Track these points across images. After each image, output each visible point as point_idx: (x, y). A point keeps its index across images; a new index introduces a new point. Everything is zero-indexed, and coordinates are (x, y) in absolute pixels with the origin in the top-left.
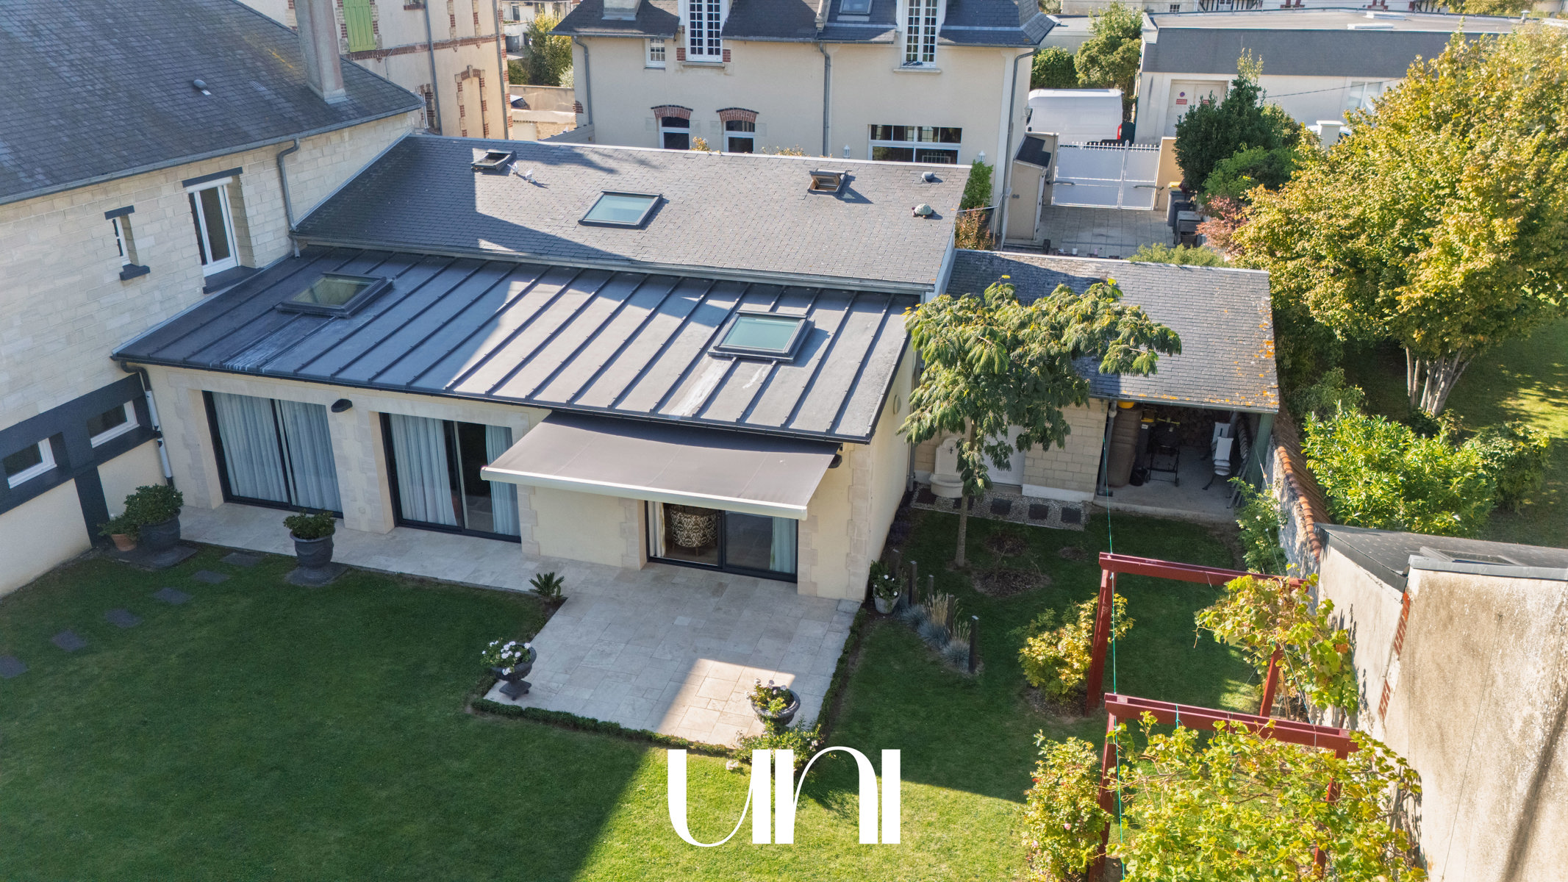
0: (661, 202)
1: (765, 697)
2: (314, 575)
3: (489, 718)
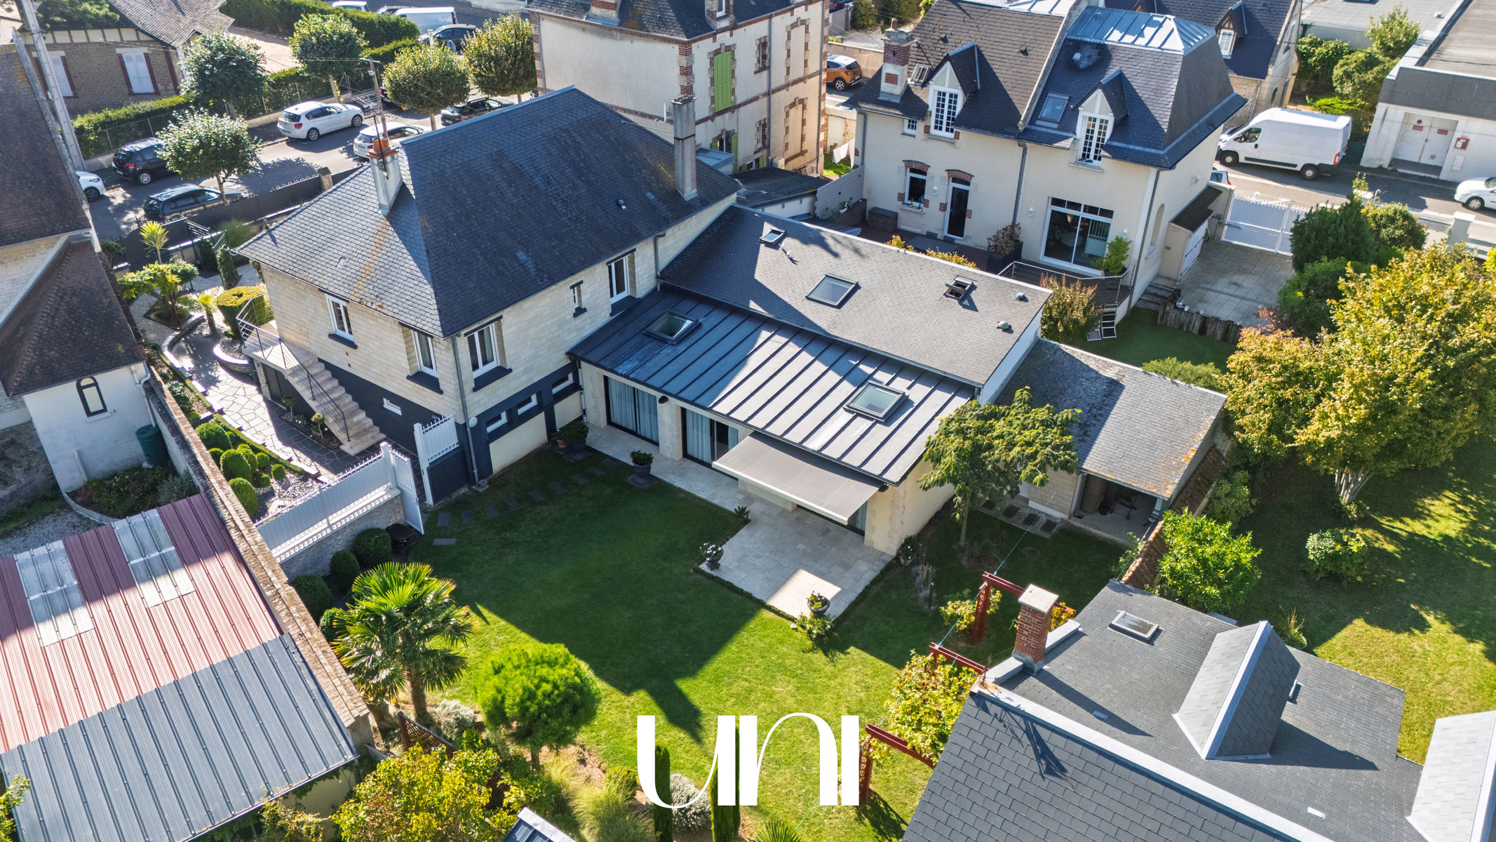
0: (857, 287)
1: (814, 600)
2: (641, 481)
3: (699, 577)
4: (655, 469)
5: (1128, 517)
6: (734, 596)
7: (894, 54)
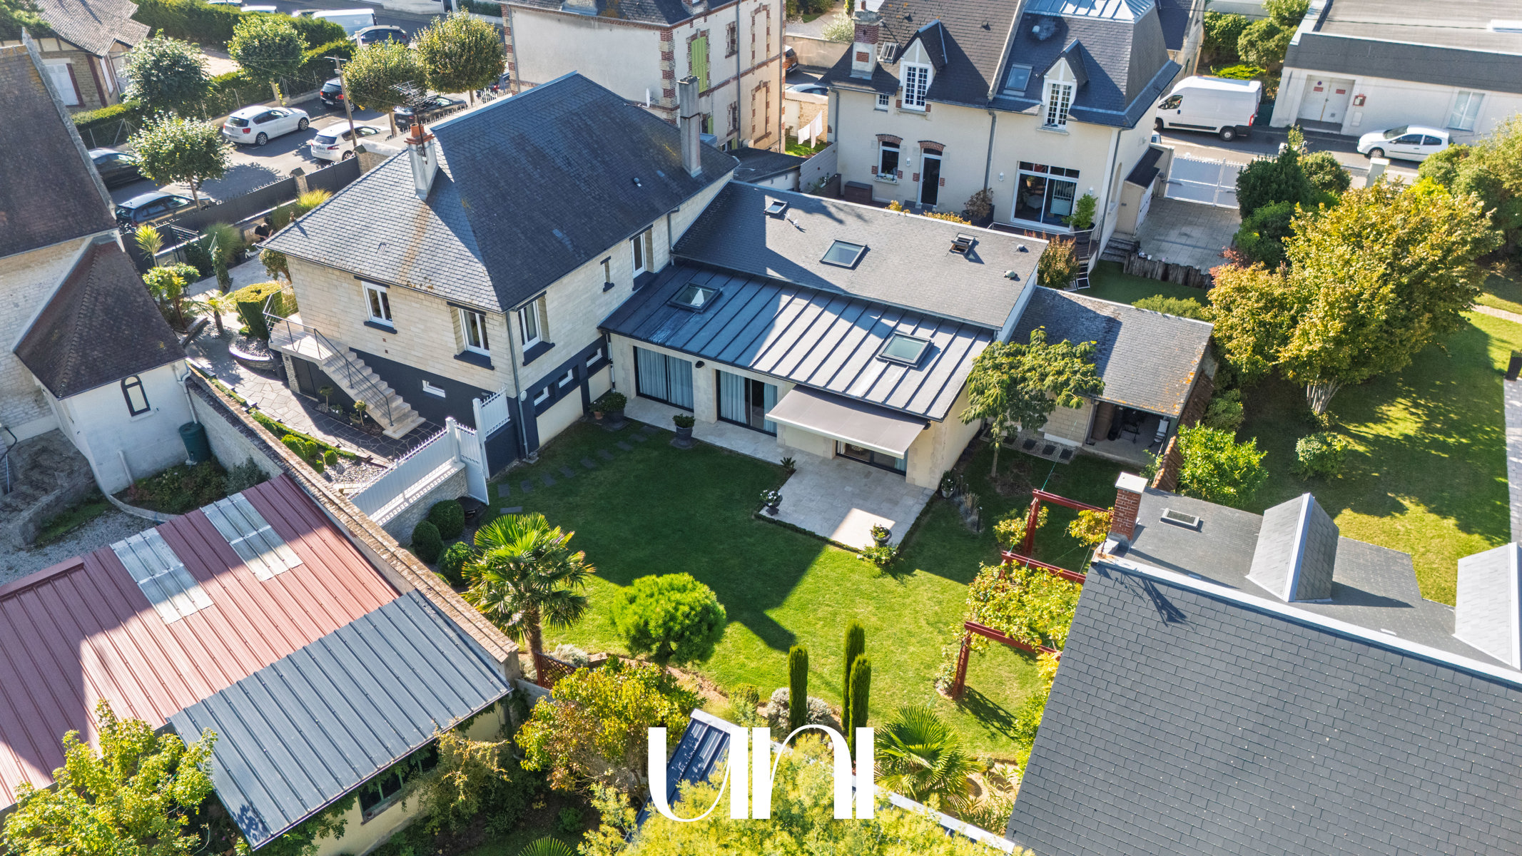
0: (867, 249)
1: (877, 531)
2: (684, 443)
3: (761, 522)
4: (697, 433)
5: (1134, 441)
6: (799, 536)
7: (865, 33)
